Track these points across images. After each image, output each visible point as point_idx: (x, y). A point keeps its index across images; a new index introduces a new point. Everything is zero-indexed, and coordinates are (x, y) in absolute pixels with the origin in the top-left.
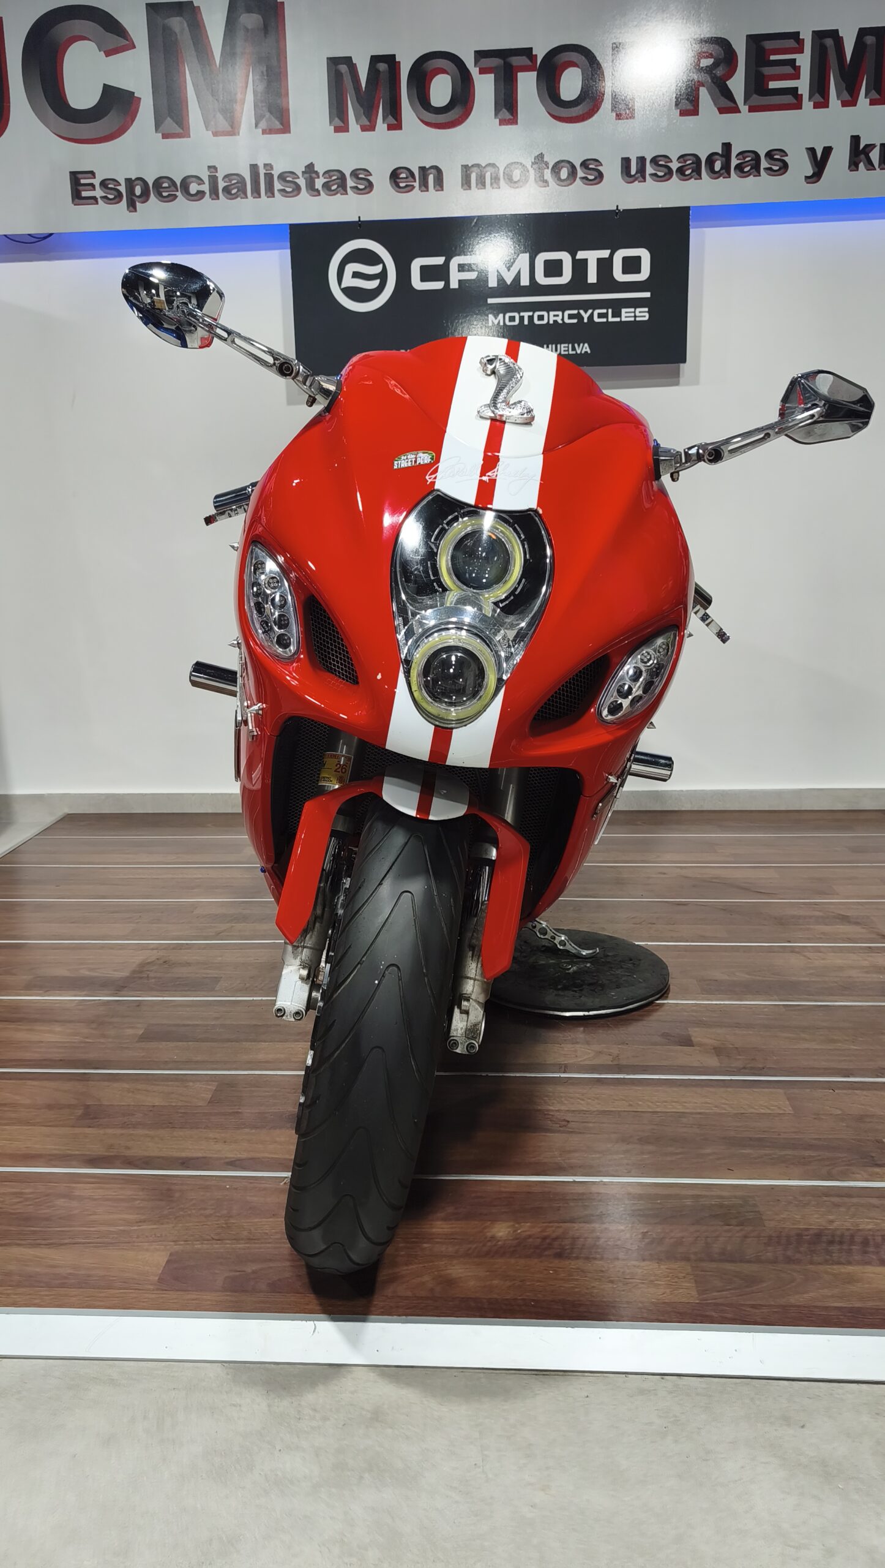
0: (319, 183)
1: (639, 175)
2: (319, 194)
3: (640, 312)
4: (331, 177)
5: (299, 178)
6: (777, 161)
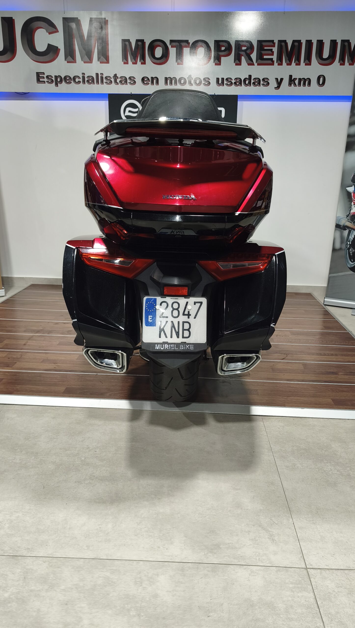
0: (118, 81)
1: (222, 84)
2: (118, 84)
4: (122, 79)
5: (111, 78)
6: (266, 82)
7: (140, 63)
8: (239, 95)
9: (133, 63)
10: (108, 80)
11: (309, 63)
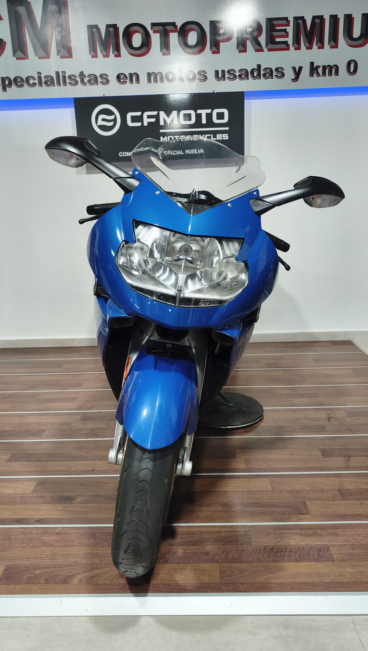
0: (86, 80)
1: (222, 78)
2: (86, 85)
3: (225, 136)
4: (91, 77)
5: (77, 77)
6: (280, 72)
7: (114, 55)
8: (245, 91)
9: (104, 56)
10: (73, 80)
11: (334, 44)
